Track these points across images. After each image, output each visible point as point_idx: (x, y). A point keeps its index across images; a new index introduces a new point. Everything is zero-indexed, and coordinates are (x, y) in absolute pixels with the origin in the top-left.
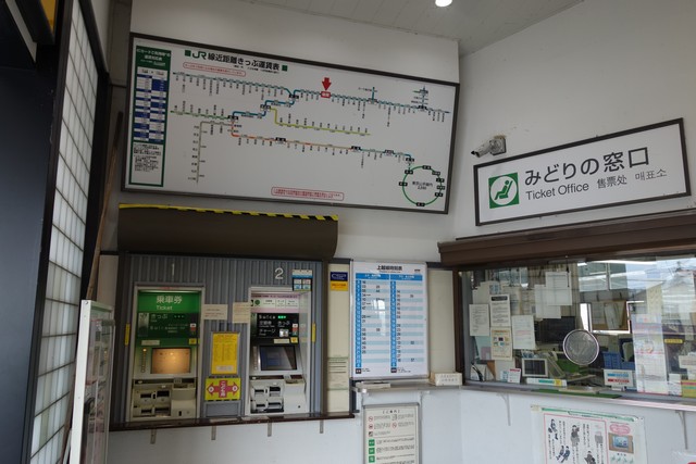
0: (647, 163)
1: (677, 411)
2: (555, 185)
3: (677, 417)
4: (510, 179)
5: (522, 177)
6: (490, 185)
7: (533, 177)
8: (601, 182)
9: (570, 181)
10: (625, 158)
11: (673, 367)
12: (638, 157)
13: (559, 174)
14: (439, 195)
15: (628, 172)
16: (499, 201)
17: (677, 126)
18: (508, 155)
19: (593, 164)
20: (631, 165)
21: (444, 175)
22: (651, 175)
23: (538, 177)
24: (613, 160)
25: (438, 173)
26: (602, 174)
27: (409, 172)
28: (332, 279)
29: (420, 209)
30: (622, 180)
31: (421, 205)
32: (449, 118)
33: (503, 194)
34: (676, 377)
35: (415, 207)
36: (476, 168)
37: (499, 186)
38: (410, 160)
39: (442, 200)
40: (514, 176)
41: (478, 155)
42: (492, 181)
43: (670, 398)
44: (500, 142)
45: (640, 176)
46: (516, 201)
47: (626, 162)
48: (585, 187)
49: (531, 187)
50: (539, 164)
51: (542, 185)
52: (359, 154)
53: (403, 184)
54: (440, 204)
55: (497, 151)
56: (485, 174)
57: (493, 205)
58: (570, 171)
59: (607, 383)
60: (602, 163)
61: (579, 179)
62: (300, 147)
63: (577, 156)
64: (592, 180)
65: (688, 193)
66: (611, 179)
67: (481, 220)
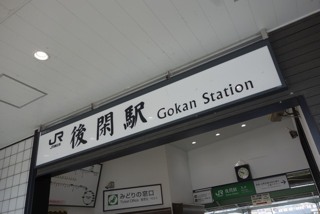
0: (153, 195)
2: (129, 199)
4: (115, 196)
5: (119, 196)
6: (109, 198)
7: (123, 196)
8: (142, 199)
9: (134, 198)
12: (151, 193)
13: (130, 196)
14: (92, 201)
15: (148, 197)
16: (111, 203)
17: (160, 185)
18: (115, 188)
19: (140, 193)
21: (95, 194)
22: (154, 198)
23: (124, 196)
24: (145, 193)
25: (93, 193)
26: (142, 197)
27: (85, 193)
29: (87, 206)
30: (147, 199)
31: (87, 204)
32: (98, 175)
33: (113, 201)
35: (86, 205)
36: (104, 191)
37: (112, 198)
38: (86, 189)
39: (93, 202)
40: (117, 195)
41: (107, 188)
42: (109, 196)
44: (113, 184)
45: (152, 198)
46: (117, 204)
47: (148, 194)
48: (138, 200)
49: (122, 199)
50: (125, 192)
51: (125, 199)
52: (72, 187)
53: (83, 197)
54: (92, 205)
55: (111, 187)
56: (107, 194)
57: (109, 205)
58: (133, 195)
60: (142, 194)
61: (136, 198)
62: (55, 184)
63: (136, 191)
64: (139, 198)
65: (163, 204)
66: (144, 198)
67: (105, 210)
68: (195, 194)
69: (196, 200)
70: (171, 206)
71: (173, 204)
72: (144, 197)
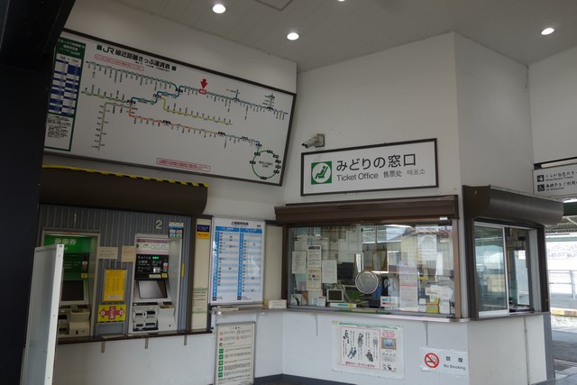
0: (414, 164)
1: (424, 321)
2: (357, 173)
3: (423, 325)
4: (326, 165)
5: (335, 165)
6: (312, 168)
7: (342, 166)
8: (386, 174)
9: (366, 171)
10: (401, 160)
11: (422, 294)
12: (410, 160)
13: (359, 165)
14: (276, 172)
15: (402, 168)
16: (318, 180)
17: (433, 142)
18: (326, 148)
19: (382, 160)
20: (405, 165)
21: (281, 158)
22: (416, 172)
23: (345, 166)
24: (394, 160)
25: (277, 157)
26: (387, 168)
27: (257, 154)
28: (198, 230)
29: (263, 181)
30: (399, 174)
31: (265, 178)
32: (287, 117)
33: (321, 175)
34: (423, 301)
35: (259, 180)
36: (303, 154)
37: (318, 169)
38: (259, 145)
39: (278, 176)
40: (329, 163)
41: (306, 146)
42: (313, 165)
43: (420, 314)
44: (321, 139)
45: (410, 172)
46: (329, 181)
47: (402, 163)
48: (376, 176)
49: (340, 173)
50: (347, 157)
51: (347, 172)
52: (223, 139)
53: (253, 162)
54: (276, 179)
55: (318, 144)
56: (309, 160)
57: (313, 182)
58: (367, 164)
59: (382, 305)
60: (387, 161)
61: (372, 170)
62: (181, 129)
63: (372, 154)
64: (380, 171)
65: (437, 186)
66: (392, 172)
67: (305, 192)
68: (539, 172)
69: (541, 188)
70: (459, 192)
71: (465, 188)
72: (393, 169)
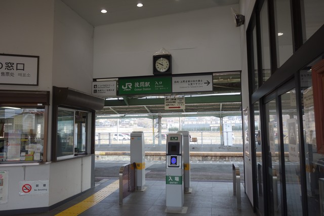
0: (23, 70)
1: (23, 166)
3: (22, 168)
8: (3, 74)
10: (15, 66)
11: (23, 150)
12: (20, 67)
15: (15, 72)
17: (37, 58)
19: (0, 65)
20: (17, 69)
22: (24, 75)
24: (9, 66)
26: (4, 70)
30: (12, 75)
34: (23, 154)
43: (20, 162)
45: (20, 75)
47: (15, 68)
60: (4, 65)
65: (37, 85)
66: (8, 73)
68: (95, 83)
69: (95, 91)
70: (51, 90)
71: (54, 88)
72: (9, 71)
